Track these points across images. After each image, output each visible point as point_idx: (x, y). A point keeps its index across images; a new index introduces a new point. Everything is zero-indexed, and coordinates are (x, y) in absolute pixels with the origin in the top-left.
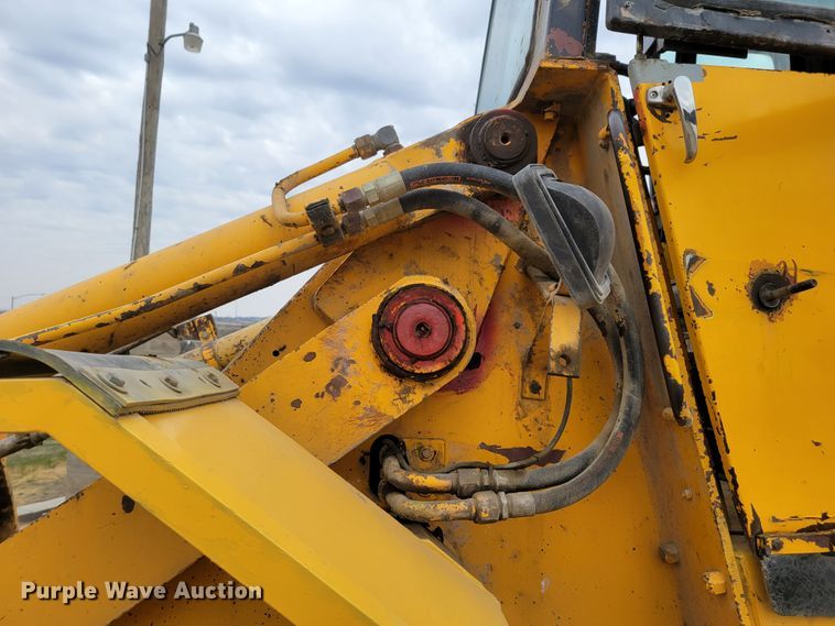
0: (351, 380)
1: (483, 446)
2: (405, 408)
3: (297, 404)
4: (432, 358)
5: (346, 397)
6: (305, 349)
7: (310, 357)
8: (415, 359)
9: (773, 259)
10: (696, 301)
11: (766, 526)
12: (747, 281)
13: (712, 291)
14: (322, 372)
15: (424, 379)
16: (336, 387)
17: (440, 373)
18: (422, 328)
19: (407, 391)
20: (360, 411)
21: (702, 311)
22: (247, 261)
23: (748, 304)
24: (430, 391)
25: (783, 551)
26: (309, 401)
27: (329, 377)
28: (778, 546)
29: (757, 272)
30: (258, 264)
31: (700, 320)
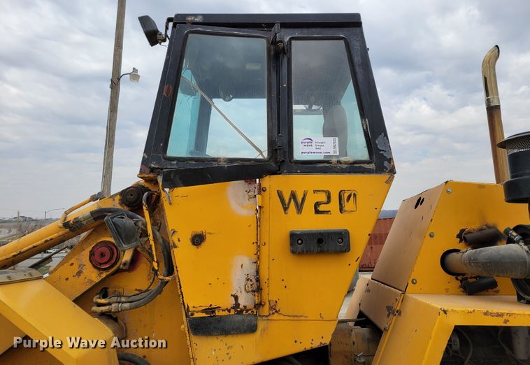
0: (84, 271)
1: (136, 290)
2: (100, 279)
3: (67, 279)
4: (106, 263)
5: (82, 276)
6: (70, 262)
7: (72, 264)
8: (101, 264)
9: (198, 230)
10: (174, 244)
11: (191, 309)
12: (190, 237)
13: (179, 241)
14: (75, 269)
15: (105, 270)
16: (79, 273)
17: (110, 268)
18: (102, 255)
19: (101, 273)
20: (86, 280)
21: (175, 247)
22: (48, 238)
23: (191, 243)
24: (108, 273)
25: (194, 316)
26: (71, 278)
27: (78, 270)
28: (192, 314)
29: (194, 234)
30: (51, 239)
31: (175, 249)
